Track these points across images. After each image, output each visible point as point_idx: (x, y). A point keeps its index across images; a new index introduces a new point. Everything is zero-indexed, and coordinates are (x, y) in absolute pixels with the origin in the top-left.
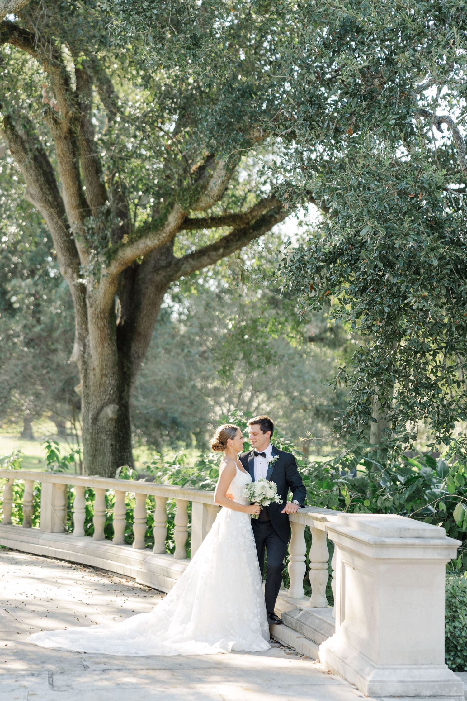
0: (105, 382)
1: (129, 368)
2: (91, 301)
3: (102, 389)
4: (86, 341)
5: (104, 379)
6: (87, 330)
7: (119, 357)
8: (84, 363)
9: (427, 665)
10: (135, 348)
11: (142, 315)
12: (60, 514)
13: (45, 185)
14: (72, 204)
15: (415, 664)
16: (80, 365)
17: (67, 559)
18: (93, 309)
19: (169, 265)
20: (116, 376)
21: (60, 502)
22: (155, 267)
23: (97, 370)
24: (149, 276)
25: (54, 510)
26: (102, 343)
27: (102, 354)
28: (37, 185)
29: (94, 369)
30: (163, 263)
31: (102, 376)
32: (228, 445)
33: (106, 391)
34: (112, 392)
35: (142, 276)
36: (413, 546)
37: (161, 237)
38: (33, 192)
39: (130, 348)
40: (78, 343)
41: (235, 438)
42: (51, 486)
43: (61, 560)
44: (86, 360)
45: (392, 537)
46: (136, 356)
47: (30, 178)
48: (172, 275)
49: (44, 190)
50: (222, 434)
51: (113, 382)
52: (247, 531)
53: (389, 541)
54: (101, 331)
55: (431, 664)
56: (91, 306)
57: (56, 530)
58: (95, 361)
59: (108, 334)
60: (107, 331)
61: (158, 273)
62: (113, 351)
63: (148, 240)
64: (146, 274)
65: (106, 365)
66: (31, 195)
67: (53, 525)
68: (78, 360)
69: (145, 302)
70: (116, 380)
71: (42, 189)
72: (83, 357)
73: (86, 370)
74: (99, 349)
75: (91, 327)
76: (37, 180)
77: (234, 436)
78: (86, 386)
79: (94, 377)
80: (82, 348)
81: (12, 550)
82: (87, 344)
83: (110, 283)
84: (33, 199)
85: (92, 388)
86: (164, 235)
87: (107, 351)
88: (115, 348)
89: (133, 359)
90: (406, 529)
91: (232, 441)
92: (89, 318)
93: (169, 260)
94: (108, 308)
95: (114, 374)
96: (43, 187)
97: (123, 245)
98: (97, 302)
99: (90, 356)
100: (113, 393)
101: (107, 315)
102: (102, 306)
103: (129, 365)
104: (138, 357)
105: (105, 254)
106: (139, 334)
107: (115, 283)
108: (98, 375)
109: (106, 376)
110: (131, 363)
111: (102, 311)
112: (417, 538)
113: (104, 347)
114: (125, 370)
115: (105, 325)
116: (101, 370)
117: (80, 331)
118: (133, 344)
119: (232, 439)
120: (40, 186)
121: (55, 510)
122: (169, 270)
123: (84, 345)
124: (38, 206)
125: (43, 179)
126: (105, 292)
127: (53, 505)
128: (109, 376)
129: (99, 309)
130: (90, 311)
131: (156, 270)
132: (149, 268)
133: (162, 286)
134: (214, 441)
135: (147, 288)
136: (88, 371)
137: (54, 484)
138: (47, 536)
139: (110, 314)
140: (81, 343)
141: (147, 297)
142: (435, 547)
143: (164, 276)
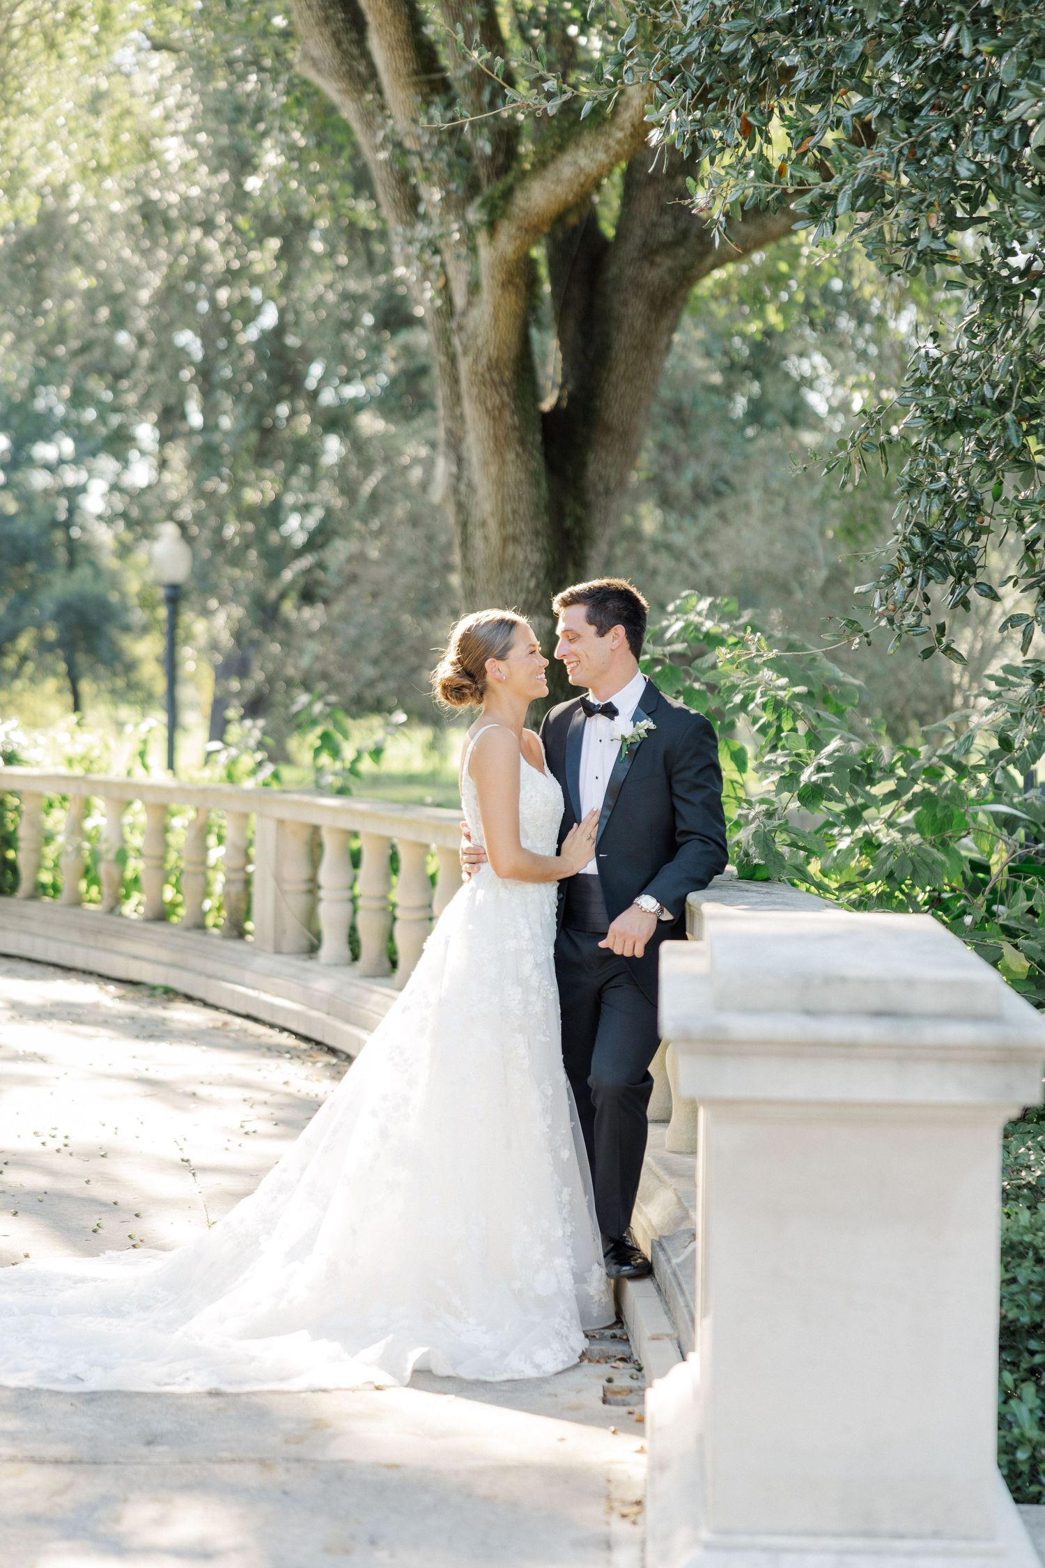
0: (514, 557)
1: (578, 521)
2: (463, 335)
3: (508, 576)
4: (464, 446)
5: (511, 549)
6: (461, 419)
7: (550, 490)
8: (461, 507)
9: (918, 1536)
10: (598, 466)
11: (614, 378)
12: (296, 903)
13: (347, 31)
14: (396, 71)
15: (868, 1534)
16: (450, 512)
17: (293, 1027)
18: (470, 359)
19: (682, 237)
20: (542, 542)
21: (296, 871)
22: (645, 245)
23: (493, 525)
24: (630, 272)
25: (280, 892)
26: (499, 451)
27: (500, 483)
28: (327, 33)
29: (483, 524)
30: (666, 234)
31: (505, 541)
32: (489, 678)
33: (516, 580)
34: (532, 584)
35: (613, 271)
36: (849, 1050)
37: (612, 143)
38: (316, 52)
39: (583, 465)
40: (446, 457)
41: (512, 654)
42: (271, 826)
43: (283, 1029)
44: (463, 498)
45: (771, 1010)
46: (601, 487)
47: (307, 13)
48: (691, 267)
49: (345, 46)
50: (467, 642)
51: (536, 557)
52: (537, 965)
53: (742, 1026)
54: (495, 416)
55: (936, 1534)
56: (465, 352)
57: (287, 945)
58: (485, 504)
59: (515, 428)
60: (510, 419)
61: (652, 263)
62: (533, 474)
63: (581, 153)
64: (623, 268)
65: (514, 512)
66: (314, 62)
67: (279, 932)
68: (444, 500)
69: (622, 342)
70: (543, 550)
71: (339, 44)
72: (456, 491)
73: (464, 525)
74: (493, 469)
75: (469, 409)
76: (327, 20)
77: (507, 648)
78: (468, 571)
79: (487, 541)
80: (454, 469)
81: (189, 998)
82: (465, 455)
83: (504, 286)
84: (319, 71)
85: (482, 574)
86: (620, 135)
87: (514, 473)
88: (537, 463)
89: (591, 497)
90: (828, 980)
91: (500, 664)
92: (464, 384)
93: (682, 224)
94: (509, 354)
95: (537, 533)
96: (344, 37)
97: (524, 174)
98: (480, 341)
99: (471, 487)
100: (537, 586)
101: (508, 375)
102: (492, 351)
103: (579, 511)
104: (607, 492)
105: (483, 205)
106: (608, 429)
107: (517, 287)
108: (495, 539)
109: (515, 539)
110: (586, 505)
111: (493, 365)
112: (879, 1014)
113: (504, 462)
114: (568, 523)
115: (503, 404)
116: (503, 524)
117: (449, 424)
118: (591, 457)
119: (501, 657)
120: (334, 34)
121: (283, 892)
122: (682, 251)
123: (460, 461)
124: (332, 90)
125: (341, 16)
126: (496, 308)
127: (278, 879)
128: (524, 540)
129: (484, 361)
130: (464, 365)
131: (649, 253)
132: (629, 250)
133: (664, 298)
134: (445, 669)
135: (625, 303)
136: (470, 529)
137: (281, 822)
138: (265, 962)
139: (516, 373)
140: (452, 455)
141: (626, 327)
142: (944, 1055)
143: (671, 271)
